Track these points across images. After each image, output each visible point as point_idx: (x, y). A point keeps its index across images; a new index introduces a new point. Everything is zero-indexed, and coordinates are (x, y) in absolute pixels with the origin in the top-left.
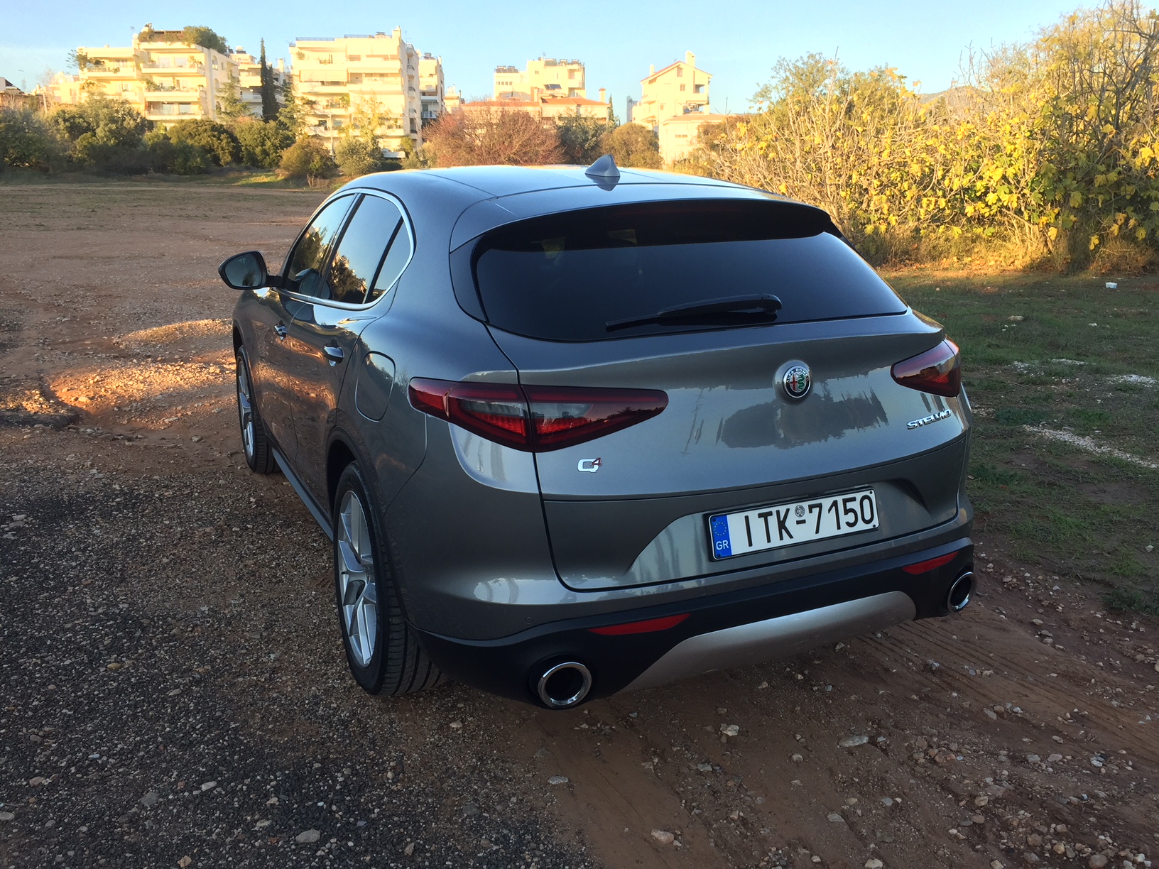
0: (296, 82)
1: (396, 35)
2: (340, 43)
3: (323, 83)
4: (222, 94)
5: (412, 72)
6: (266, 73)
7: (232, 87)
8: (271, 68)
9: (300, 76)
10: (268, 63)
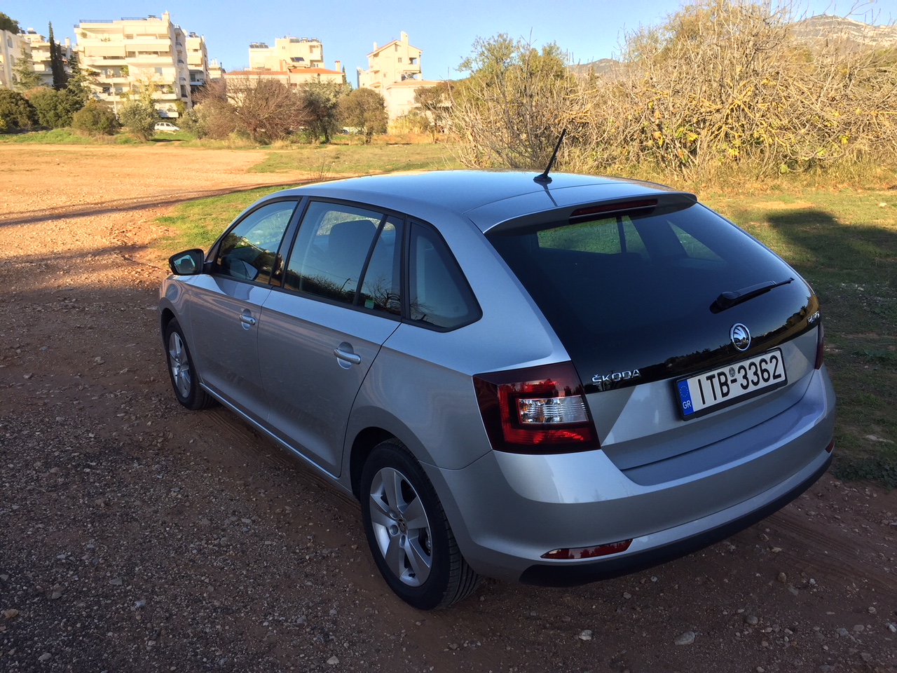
0: (81, 56)
1: (165, 17)
2: (117, 25)
3: (105, 58)
4: (17, 68)
5: (179, 48)
6: (55, 50)
7: (25, 62)
8: (59, 45)
9: (84, 52)
10: (57, 42)
